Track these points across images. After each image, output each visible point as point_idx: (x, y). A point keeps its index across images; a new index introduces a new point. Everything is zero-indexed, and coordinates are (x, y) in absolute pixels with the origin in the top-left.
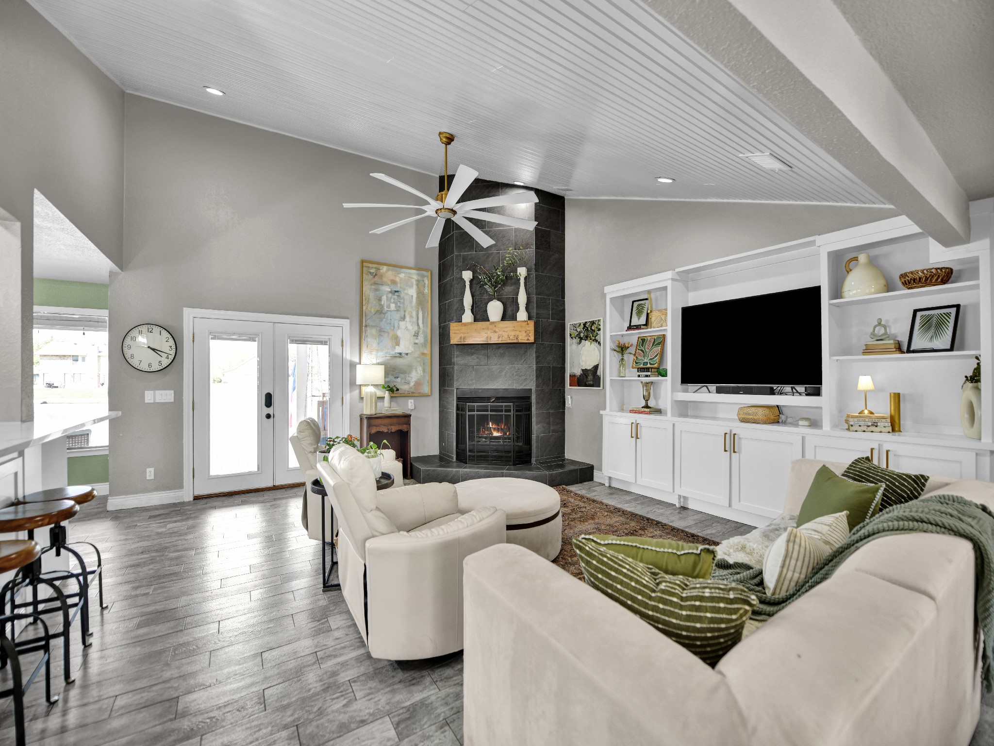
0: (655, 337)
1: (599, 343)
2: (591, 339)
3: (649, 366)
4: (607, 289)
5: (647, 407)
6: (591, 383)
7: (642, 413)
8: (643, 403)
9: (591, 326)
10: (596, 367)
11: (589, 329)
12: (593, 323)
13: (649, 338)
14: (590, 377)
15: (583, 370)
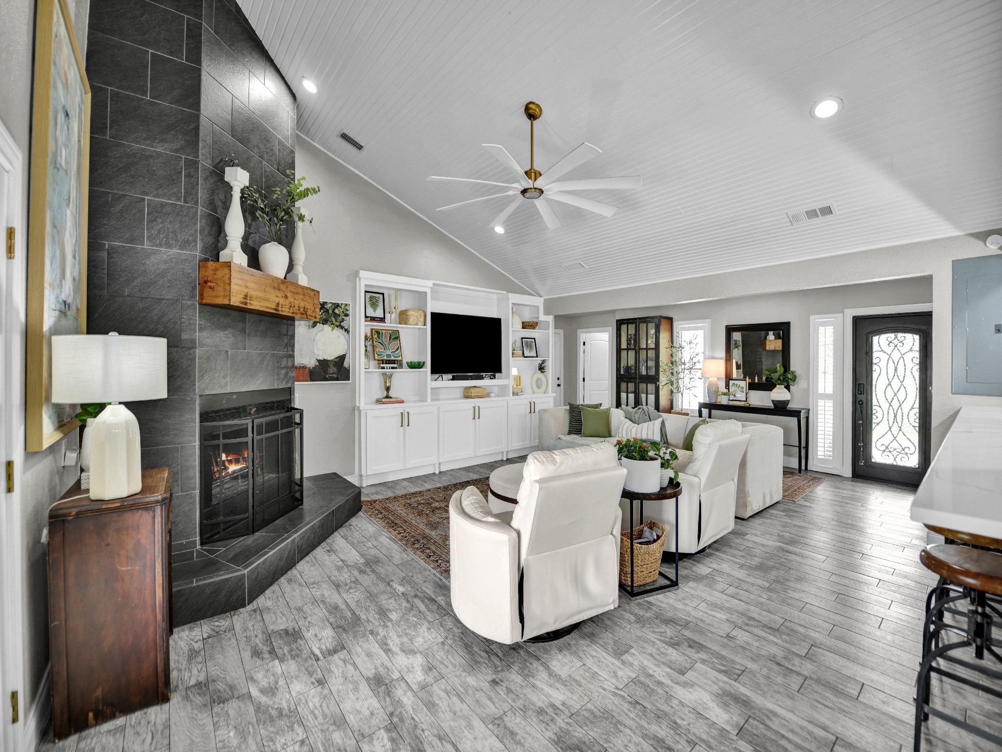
0: (391, 332)
1: (347, 331)
2: (332, 324)
3: (393, 358)
4: (362, 274)
5: (387, 397)
6: (335, 376)
7: (383, 403)
8: (385, 394)
9: (334, 309)
10: (342, 358)
11: (330, 312)
12: (337, 306)
13: (384, 332)
14: (332, 370)
15: (319, 361)
